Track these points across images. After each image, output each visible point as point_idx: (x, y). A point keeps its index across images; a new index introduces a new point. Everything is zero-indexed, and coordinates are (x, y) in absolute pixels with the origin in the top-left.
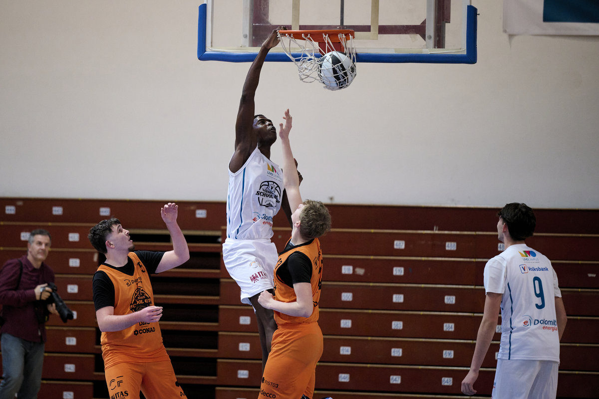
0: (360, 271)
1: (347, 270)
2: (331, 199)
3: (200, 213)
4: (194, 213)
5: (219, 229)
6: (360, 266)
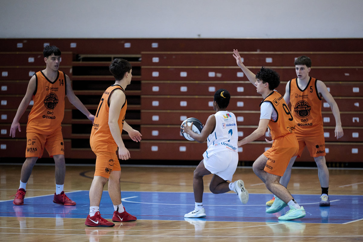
0: (219, 75)
1: (211, 74)
2: (199, 35)
3: (127, 45)
4: (123, 45)
5: (139, 53)
6: (219, 72)
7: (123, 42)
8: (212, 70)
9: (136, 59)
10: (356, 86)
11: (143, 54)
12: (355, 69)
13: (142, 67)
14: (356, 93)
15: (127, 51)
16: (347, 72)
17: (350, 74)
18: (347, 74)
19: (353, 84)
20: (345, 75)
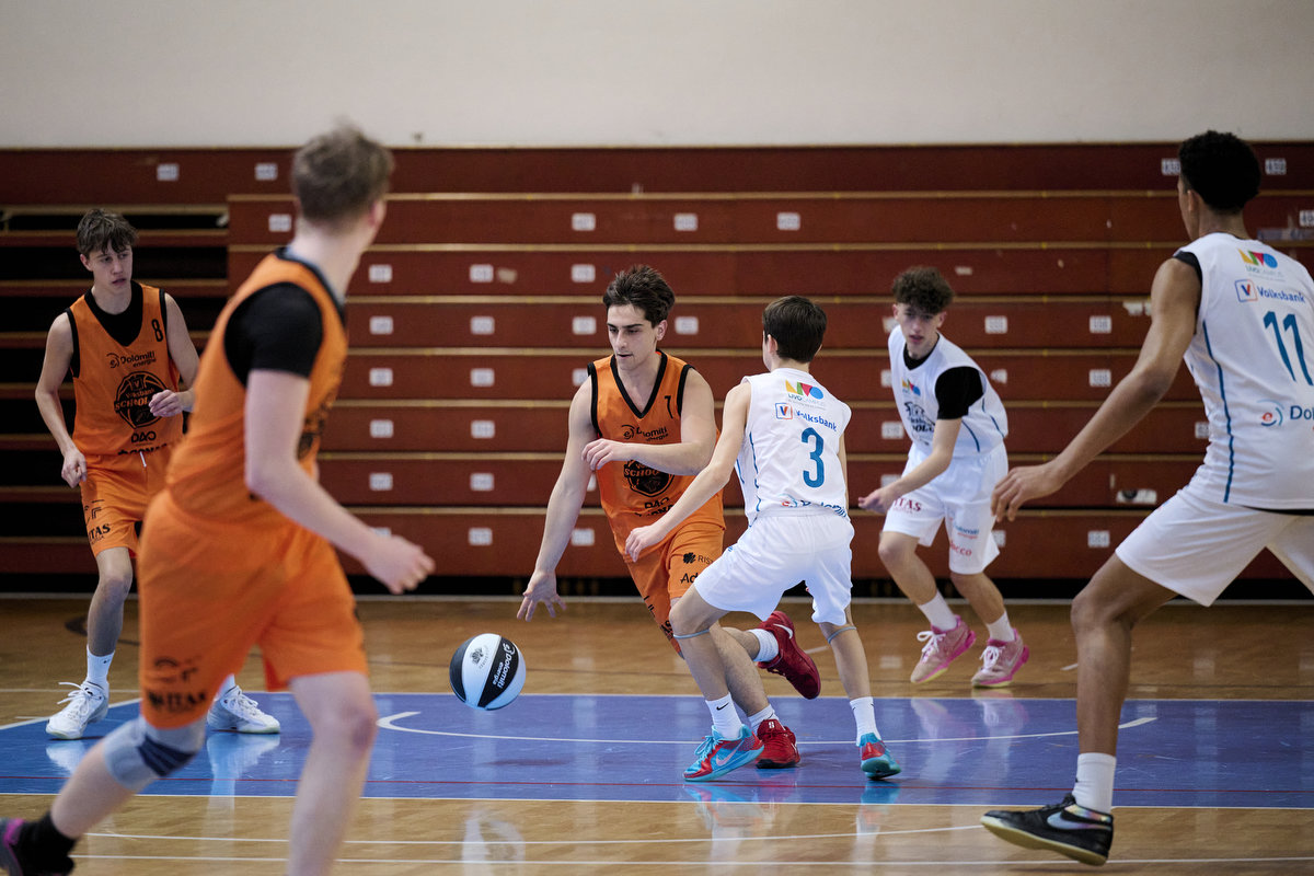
0: (508, 276)
1: (481, 273)
2: (418, 137)
3: (168, 172)
4: (153, 171)
5: (221, 200)
6: (509, 266)
7: (150, 161)
8: (481, 258)
9: (209, 221)
10: (996, 311)
11: (233, 206)
12: (993, 251)
13: (233, 249)
14: (997, 337)
15: (168, 191)
16: (965, 264)
17: (975, 270)
18: (963, 271)
19: (983, 303)
20: (955, 273)
